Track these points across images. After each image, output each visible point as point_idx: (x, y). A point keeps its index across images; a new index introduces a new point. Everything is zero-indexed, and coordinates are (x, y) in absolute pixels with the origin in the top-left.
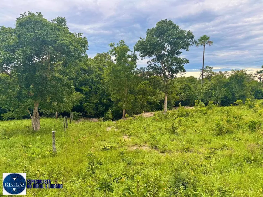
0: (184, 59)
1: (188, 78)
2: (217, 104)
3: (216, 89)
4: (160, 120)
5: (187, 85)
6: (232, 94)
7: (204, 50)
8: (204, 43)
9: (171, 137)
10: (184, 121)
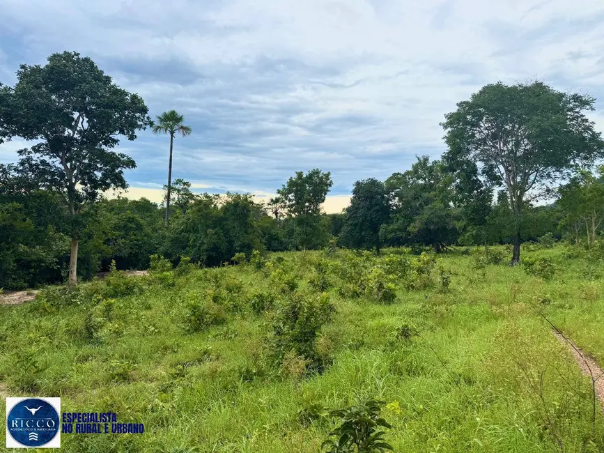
0: (123, 156)
1: (135, 202)
2: (199, 263)
3: (196, 231)
4: (54, 309)
5: (133, 219)
6: (228, 242)
7: (172, 143)
8: (172, 128)
9: (81, 353)
10: (121, 308)
